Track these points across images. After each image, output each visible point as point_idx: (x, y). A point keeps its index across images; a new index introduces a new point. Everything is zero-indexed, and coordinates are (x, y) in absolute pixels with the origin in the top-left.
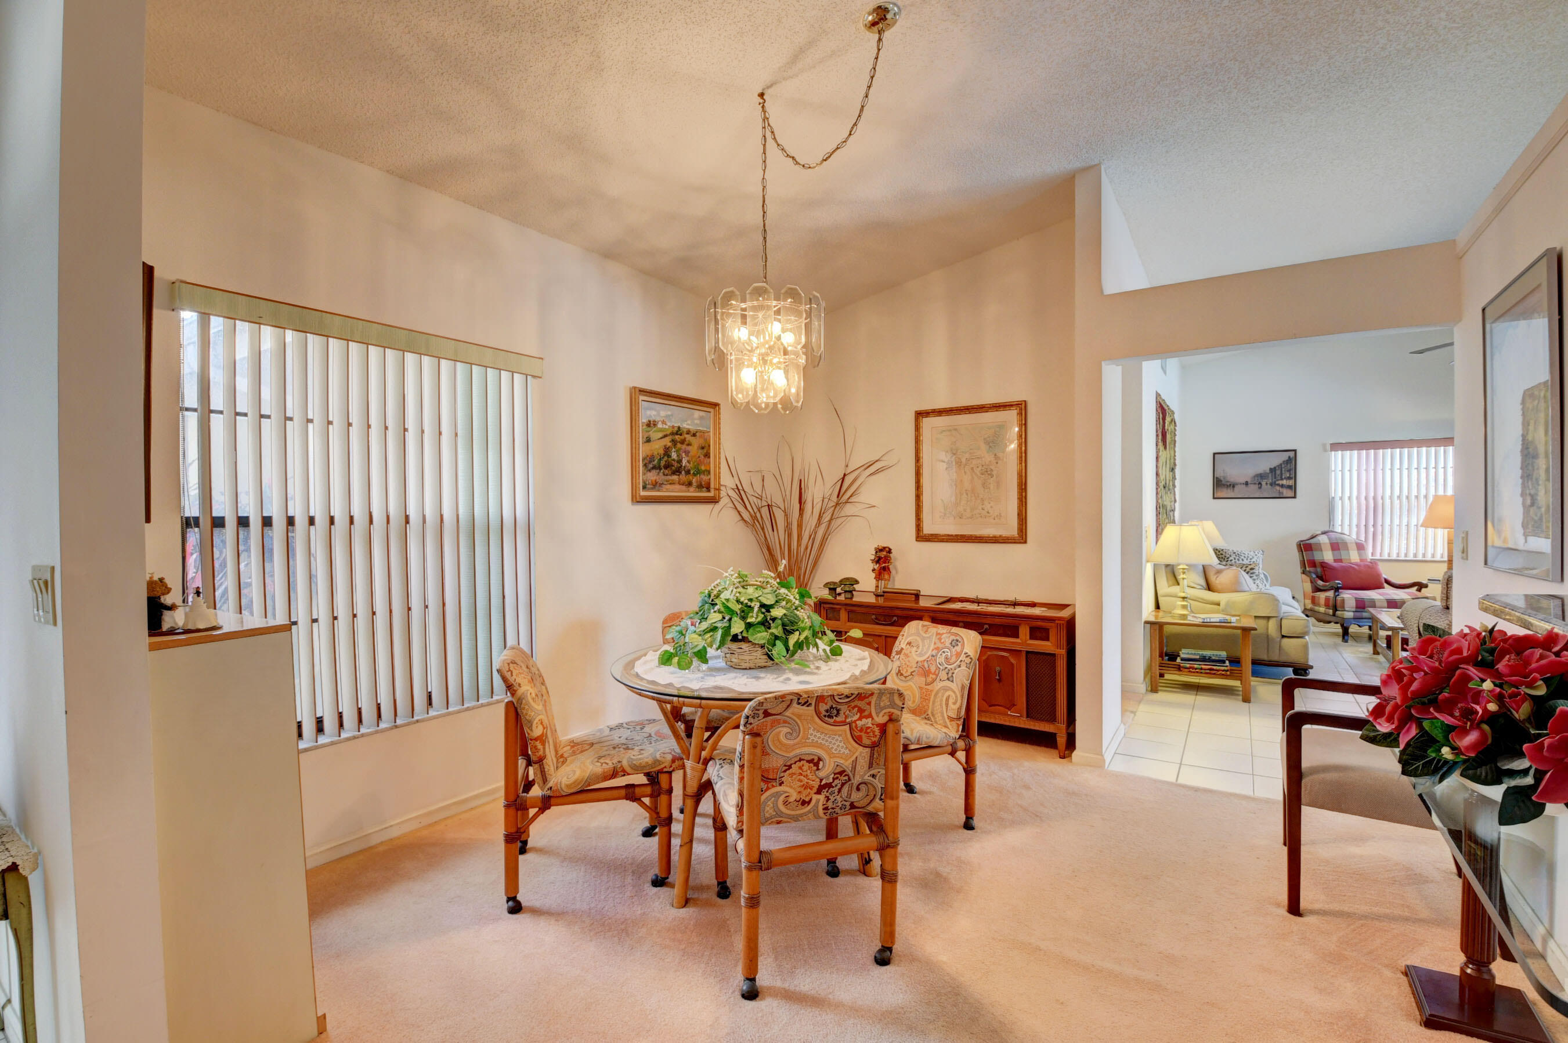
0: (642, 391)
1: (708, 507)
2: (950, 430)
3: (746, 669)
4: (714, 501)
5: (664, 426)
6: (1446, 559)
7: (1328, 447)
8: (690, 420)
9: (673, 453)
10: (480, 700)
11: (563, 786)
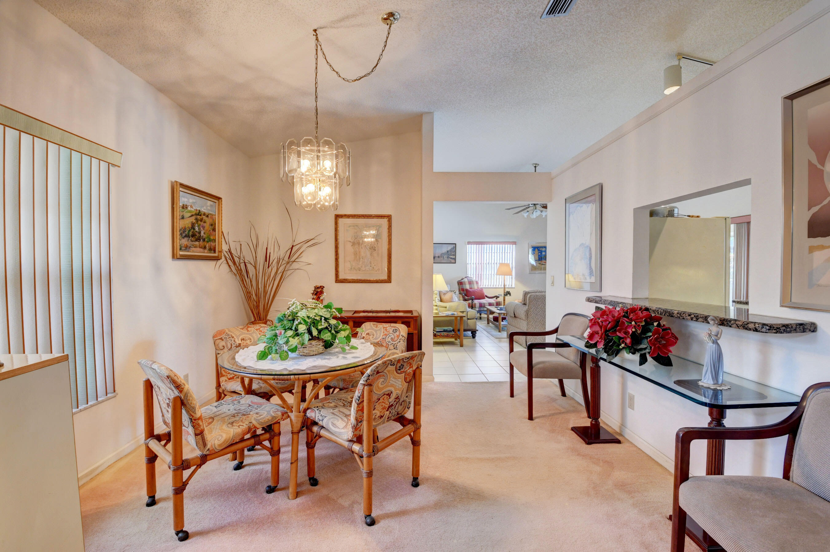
0: (182, 185)
1: (212, 263)
2: (354, 226)
3: (313, 355)
4: (217, 259)
5: (192, 209)
6: (503, 286)
7: (467, 243)
8: (205, 206)
9: (196, 227)
10: (89, 403)
11: (216, 446)
